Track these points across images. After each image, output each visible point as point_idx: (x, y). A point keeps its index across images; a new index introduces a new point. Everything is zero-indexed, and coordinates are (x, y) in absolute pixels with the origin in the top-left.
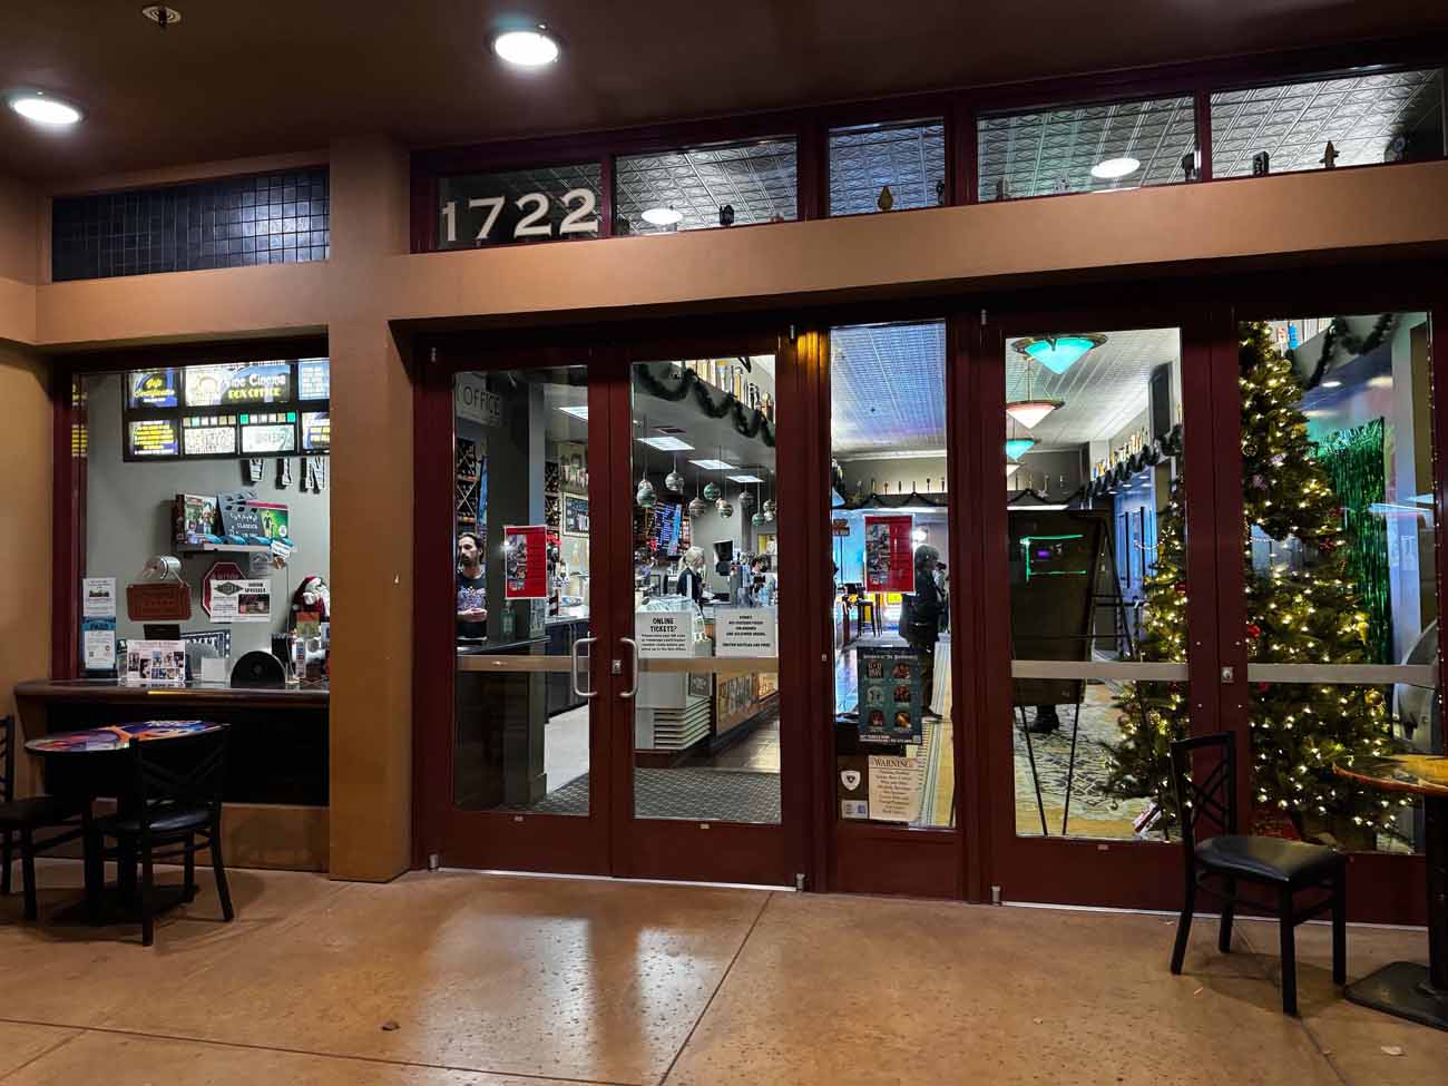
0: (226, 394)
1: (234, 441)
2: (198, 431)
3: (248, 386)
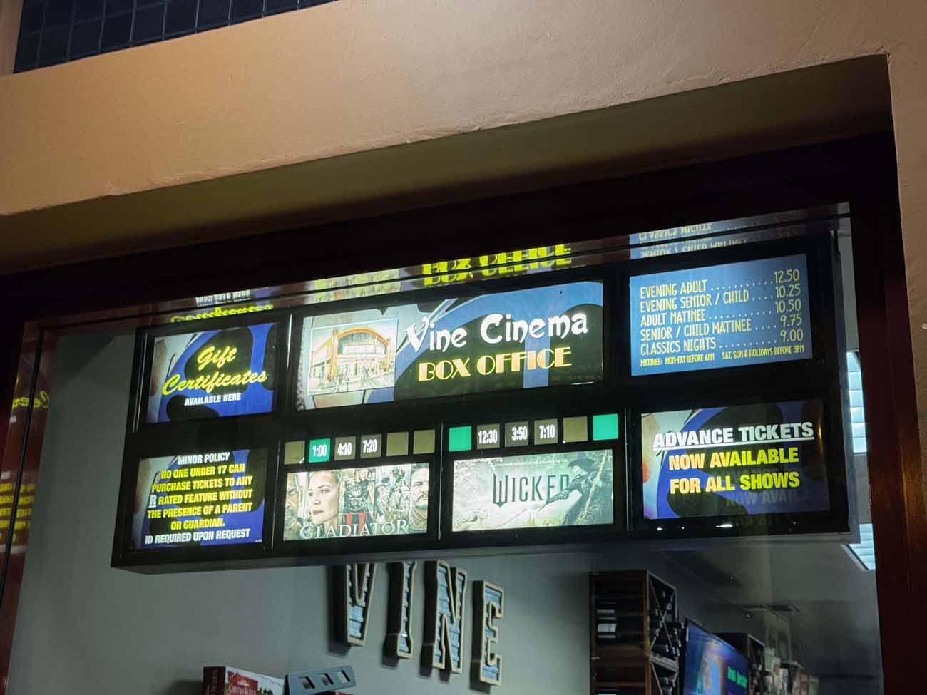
0: (413, 368)
1: (424, 502)
2: (322, 477)
3: (474, 347)
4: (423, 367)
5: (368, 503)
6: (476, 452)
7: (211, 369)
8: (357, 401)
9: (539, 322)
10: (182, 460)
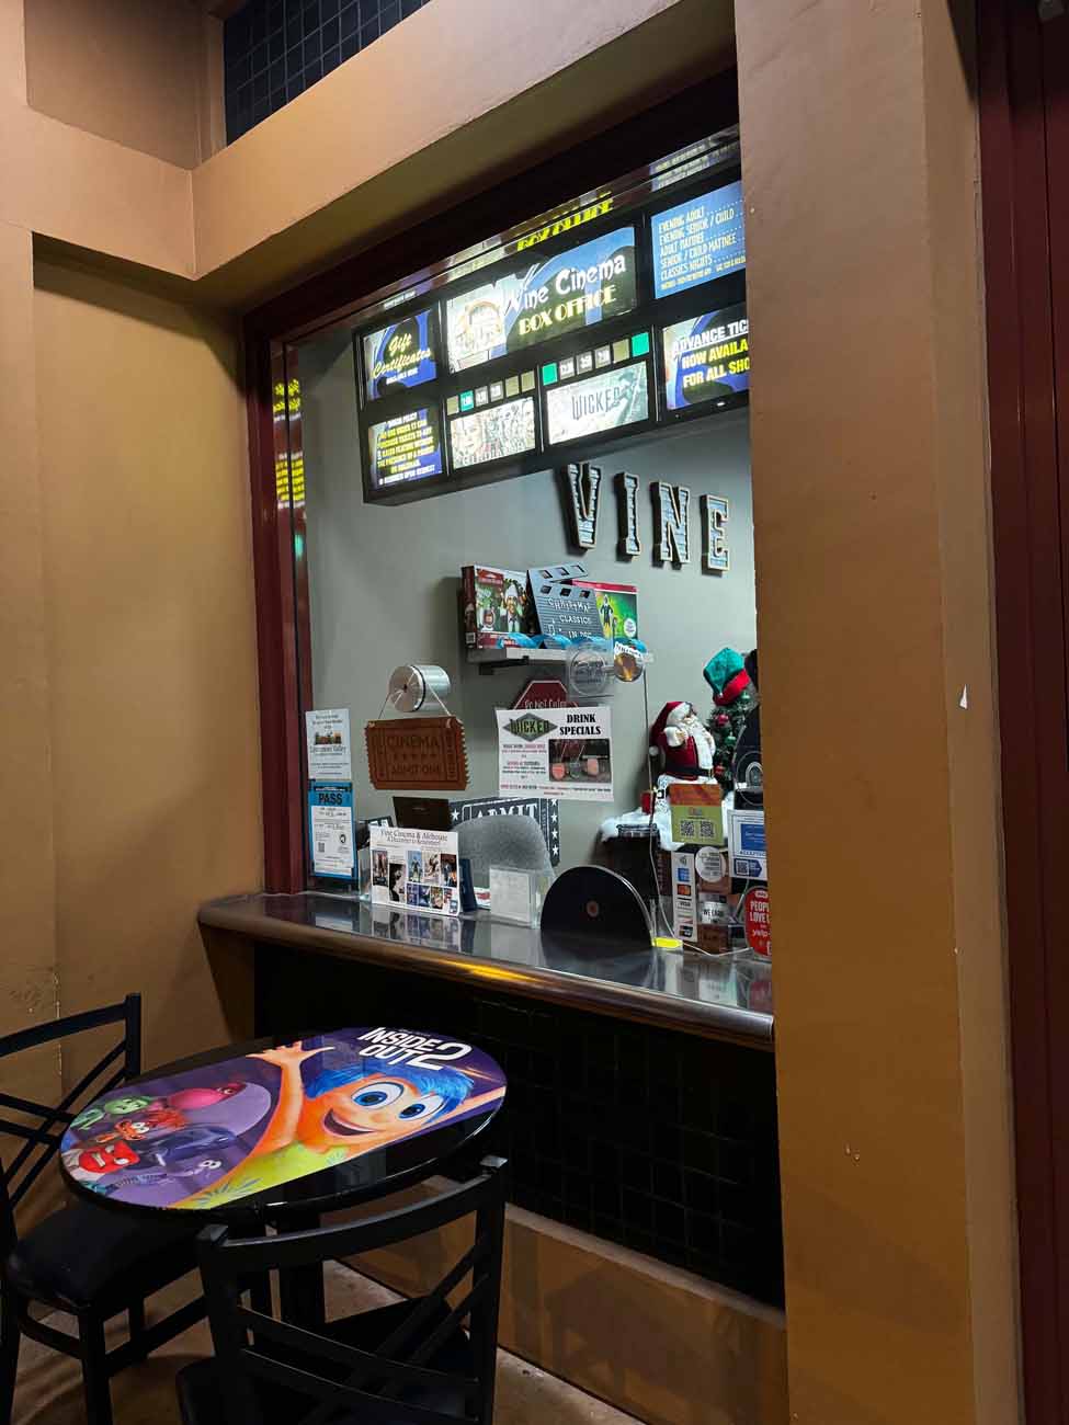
0: (515, 328)
1: (532, 427)
2: (470, 420)
3: (554, 301)
4: (522, 323)
5: (499, 434)
6: (561, 383)
7: (398, 354)
8: (484, 359)
9: (593, 270)
10: (392, 423)
